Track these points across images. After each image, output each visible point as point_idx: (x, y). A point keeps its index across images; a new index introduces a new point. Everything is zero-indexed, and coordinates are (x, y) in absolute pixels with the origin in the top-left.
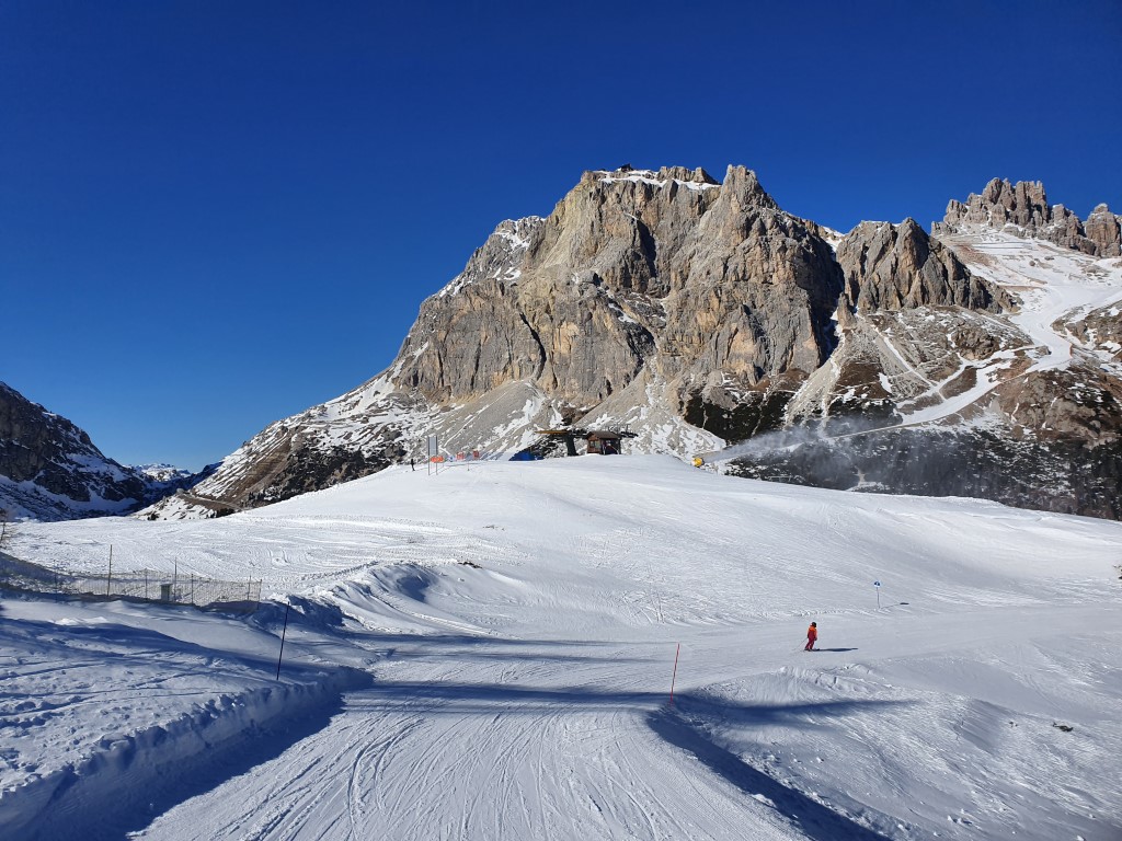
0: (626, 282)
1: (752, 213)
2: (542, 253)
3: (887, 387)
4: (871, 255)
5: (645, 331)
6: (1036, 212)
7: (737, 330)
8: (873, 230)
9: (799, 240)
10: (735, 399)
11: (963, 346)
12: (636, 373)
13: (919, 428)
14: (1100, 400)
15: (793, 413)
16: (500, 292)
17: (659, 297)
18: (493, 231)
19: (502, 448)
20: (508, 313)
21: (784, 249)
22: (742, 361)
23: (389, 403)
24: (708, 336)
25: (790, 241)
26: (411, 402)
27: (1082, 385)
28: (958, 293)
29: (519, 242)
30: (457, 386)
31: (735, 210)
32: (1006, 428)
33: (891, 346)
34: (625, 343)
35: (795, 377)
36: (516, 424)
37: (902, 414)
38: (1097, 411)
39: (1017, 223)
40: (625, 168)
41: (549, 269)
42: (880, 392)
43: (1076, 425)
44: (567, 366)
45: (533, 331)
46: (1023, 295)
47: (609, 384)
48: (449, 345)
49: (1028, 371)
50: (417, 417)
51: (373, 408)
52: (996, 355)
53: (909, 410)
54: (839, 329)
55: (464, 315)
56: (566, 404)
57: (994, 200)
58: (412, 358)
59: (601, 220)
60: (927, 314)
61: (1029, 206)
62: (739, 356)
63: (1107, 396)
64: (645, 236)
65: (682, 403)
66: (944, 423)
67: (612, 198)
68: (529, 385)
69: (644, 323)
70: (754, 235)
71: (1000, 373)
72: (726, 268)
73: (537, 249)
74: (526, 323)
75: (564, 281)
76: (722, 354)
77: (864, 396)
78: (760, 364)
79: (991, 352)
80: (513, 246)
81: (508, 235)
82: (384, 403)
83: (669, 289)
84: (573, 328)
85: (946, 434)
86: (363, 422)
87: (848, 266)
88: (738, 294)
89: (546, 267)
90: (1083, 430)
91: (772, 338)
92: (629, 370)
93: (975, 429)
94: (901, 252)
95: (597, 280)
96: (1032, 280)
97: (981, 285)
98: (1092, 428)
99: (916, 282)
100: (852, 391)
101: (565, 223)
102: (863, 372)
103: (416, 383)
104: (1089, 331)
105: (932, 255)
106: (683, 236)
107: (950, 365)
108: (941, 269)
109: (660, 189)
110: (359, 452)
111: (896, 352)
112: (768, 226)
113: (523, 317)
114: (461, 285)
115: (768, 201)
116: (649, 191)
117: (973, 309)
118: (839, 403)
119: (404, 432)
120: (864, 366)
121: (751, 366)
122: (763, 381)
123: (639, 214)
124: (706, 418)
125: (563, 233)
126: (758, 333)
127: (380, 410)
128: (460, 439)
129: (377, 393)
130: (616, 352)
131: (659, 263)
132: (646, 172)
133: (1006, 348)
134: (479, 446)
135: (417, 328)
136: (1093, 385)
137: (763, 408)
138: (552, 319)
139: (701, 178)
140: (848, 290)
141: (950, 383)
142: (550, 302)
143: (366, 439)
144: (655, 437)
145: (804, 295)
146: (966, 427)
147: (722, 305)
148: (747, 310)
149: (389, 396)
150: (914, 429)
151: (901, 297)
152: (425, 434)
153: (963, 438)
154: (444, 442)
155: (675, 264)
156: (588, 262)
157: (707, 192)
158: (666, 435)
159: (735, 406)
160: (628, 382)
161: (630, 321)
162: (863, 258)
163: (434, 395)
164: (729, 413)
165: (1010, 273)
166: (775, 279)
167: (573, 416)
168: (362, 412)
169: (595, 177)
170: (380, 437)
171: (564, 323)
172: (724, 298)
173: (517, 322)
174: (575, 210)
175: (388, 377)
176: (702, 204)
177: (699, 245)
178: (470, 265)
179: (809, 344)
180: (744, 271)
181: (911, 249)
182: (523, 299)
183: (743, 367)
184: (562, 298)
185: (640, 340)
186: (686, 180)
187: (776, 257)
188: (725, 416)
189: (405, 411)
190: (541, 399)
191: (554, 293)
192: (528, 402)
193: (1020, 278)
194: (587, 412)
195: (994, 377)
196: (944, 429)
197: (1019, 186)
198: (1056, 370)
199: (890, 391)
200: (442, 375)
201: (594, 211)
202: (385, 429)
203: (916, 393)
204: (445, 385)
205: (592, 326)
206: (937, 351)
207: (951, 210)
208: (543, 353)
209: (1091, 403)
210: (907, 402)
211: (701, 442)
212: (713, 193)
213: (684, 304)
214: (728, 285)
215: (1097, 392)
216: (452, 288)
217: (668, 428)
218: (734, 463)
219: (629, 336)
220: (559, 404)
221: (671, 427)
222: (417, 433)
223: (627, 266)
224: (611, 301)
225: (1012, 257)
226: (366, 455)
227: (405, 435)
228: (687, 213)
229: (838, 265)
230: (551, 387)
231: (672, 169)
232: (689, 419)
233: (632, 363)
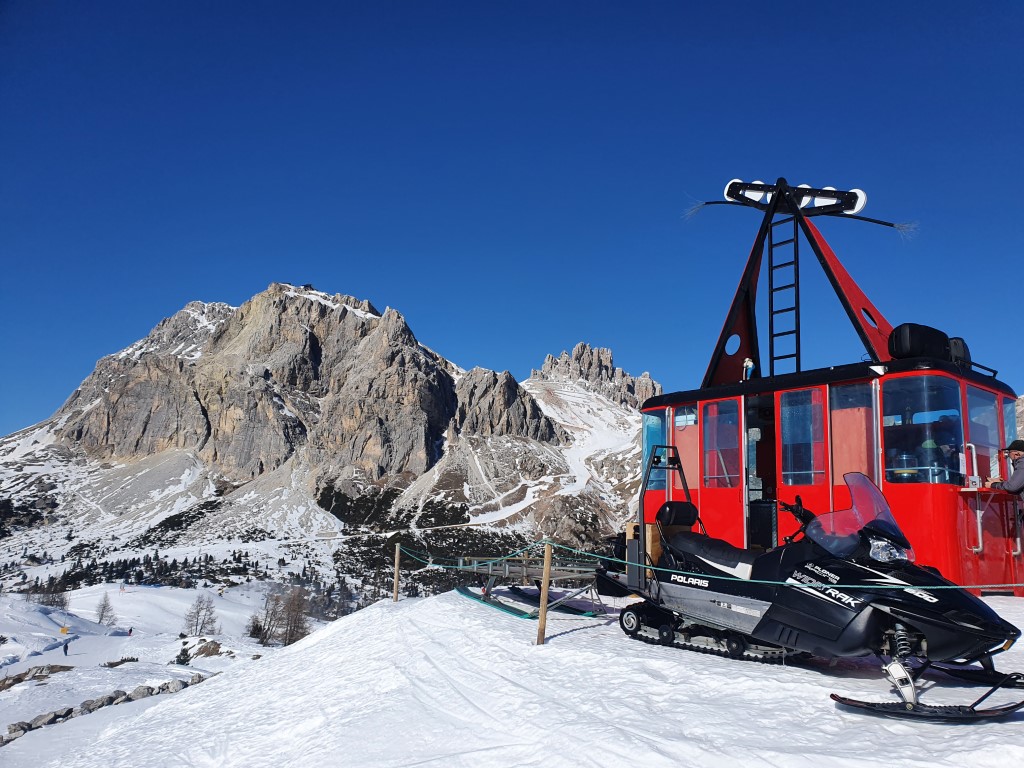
0: (292, 380)
1: (397, 348)
2: (223, 342)
3: (467, 493)
4: (478, 393)
5: (300, 425)
6: (604, 371)
7: (370, 436)
8: (483, 375)
9: (427, 374)
10: (359, 491)
11: (524, 469)
12: (286, 459)
13: (479, 527)
14: (590, 520)
15: (398, 507)
16: (178, 369)
17: (318, 396)
18: (182, 308)
19: (155, 511)
20: (182, 388)
21: (415, 380)
22: (371, 460)
23: (47, 454)
24: (348, 439)
25: (421, 374)
26: (71, 455)
27: (582, 509)
28: (531, 430)
29: (206, 323)
30: (121, 445)
31: (385, 344)
32: (533, 533)
33: (478, 463)
34: (281, 433)
35: (407, 477)
36: (172, 490)
37: (471, 516)
38: (586, 528)
39: (587, 379)
40: (308, 287)
41: (226, 357)
42: (461, 497)
43: (572, 535)
44: (229, 444)
45: (203, 408)
46: (577, 435)
47: (262, 464)
48: (120, 407)
49: (556, 494)
50: (74, 471)
51: (30, 457)
52: (543, 479)
53: (476, 513)
54: (446, 444)
55: (141, 383)
56: (221, 476)
57: (578, 359)
58: (79, 413)
59: (280, 325)
60: (507, 442)
61: (600, 365)
62: (369, 456)
63: (595, 518)
64: (314, 345)
65: (318, 489)
66: (496, 526)
67: (291, 310)
68: (191, 456)
69: (301, 418)
70: (395, 365)
71: (541, 492)
72: (371, 386)
73: (219, 337)
74: (198, 400)
75: (239, 370)
76: (357, 453)
77: (450, 499)
78: (384, 465)
79: (541, 476)
80: (199, 326)
81: (195, 315)
82: (42, 453)
83: (327, 391)
84: (239, 413)
85: (495, 534)
86: (17, 470)
87: (462, 397)
88: (376, 408)
89: (225, 354)
90: (575, 539)
91: (395, 446)
92: (281, 456)
93: (514, 532)
94: (497, 394)
95: (267, 375)
96: (585, 423)
97: (549, 423)
98: (580, 538)
99: (504, 418)
100: (443, 494)
101: (248, 320)
102: (453, 480)
103: (79, 437)
104: (605, 468)
105: (518, 399)
106: (345, 352)
107: (512, 482)
108: (523, 410)
109: (332, 310)
110: (9, 501)
111: (480, 467)
112: (407, 361)
113: (196, 394)
114: (143, 350)
115: (411, 341)
116: (323, 311)
117: (539, 441)
118: (431, 502)
119: (59, 485)
120: (456, 476)
121: (376, 466)
122: (383, 478)
123: (312, 327)
124: (334, 504)
125: (246, 328)
126: (386, 440)
127: (36, 460)
128: (115, 498)
129: (36, 442)
130: (271, 440)
131: (323, 369)
132: (323, 294)
133: (550, 474)
134: (133, 507)
135: (89, 383)
136: (589, 510)
137: (379, 500)
138: (222, 400)
139: (367, 309)
140: (457, 417)
141: (509, 496)
142: (224, 386)
143: (18, 488)
144: (289, 516)
145: (424, 416)
146: (508, 531)
147: (364, 415)
148: (381, 422)
149: (48, 447)
150: (475, 528)
151: (492, 426)
152: (80, 489)
153: (505, 538)
154: (99, 499)
155: (334, 373)
156: (262, 357)
157: (370, 321)
158: (299, 515)
159: (358, 496)
160: (278, 466)
161: (289, 414)
162: (472, 394)
163: (95, 451)
164: (352, 501)
165: (574, 416)
166: (405, 402)
167: (226, 489)
168: (17, 460)
169: (281, 289)
170: (33, 487)
171: (232, 407)
172: (365, 410)
173: (189, 398)
174: (259, 312)
175: (51, 427)
176: (364, 329)
177: (356, 361)
178: (155, 333)
179: (420, 454)
180: (384, 391)
181: (504, 393)
182: (199, 379)
183: (371, 466)
184: (235, 385)
185: (294, 431)
186: (355, 308)
187: (409, 385)
188: (349, 504)
189: (63, 463)
190: (200, 470)
191: (228, 378)
192: (187, 471)
193: (578, 420)
194: (238, 487)
195: (537, 495)
196: (494, 530)
197: (595, 351)
198: (571, 496)
199: (468, 497)
200: (107, 433)
201: (275, 317)
202: (40, 480)
203: (486, 500)
204: (109, 443)
205: (256, 414)
206: (507, 471)
207: (548, 362)
208: (209, 429)
209: (584, 522)
210: (477, 507)
211: (325, 524)
212: (374, 323)
213: (334, 409)
214: (370, 400)
215: (590, 514)
216: (132, 351)
217: (302, 509)
218: (344, 543)
219: (286, 427)
220: (215, 477)
221: (305, 508)
222: (73, 488)
223: (295, 367)
224: (276, 395)
225: (578, 404)
226: (16, 504)
227: (60, 488)
228: (351, 334)
229: (455, 395)
230: (211, 459)
231: (345, 297)
232: (321, 503)
233: (284, 450)
